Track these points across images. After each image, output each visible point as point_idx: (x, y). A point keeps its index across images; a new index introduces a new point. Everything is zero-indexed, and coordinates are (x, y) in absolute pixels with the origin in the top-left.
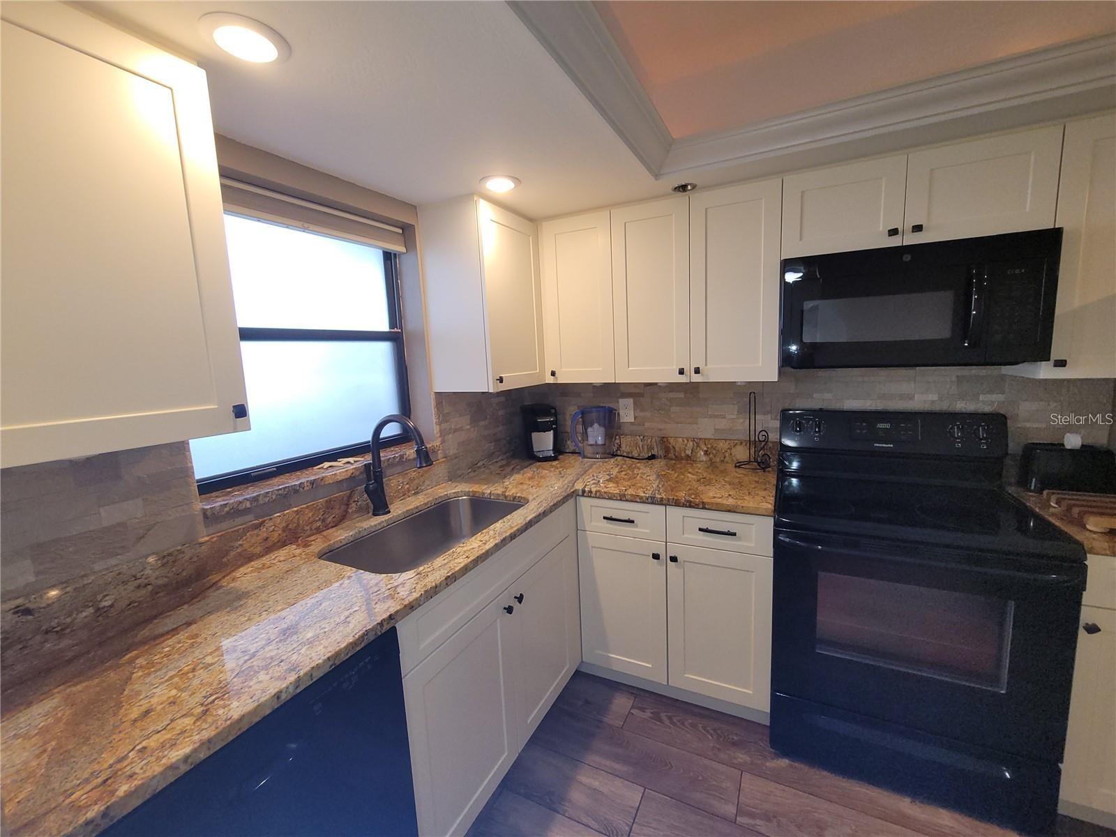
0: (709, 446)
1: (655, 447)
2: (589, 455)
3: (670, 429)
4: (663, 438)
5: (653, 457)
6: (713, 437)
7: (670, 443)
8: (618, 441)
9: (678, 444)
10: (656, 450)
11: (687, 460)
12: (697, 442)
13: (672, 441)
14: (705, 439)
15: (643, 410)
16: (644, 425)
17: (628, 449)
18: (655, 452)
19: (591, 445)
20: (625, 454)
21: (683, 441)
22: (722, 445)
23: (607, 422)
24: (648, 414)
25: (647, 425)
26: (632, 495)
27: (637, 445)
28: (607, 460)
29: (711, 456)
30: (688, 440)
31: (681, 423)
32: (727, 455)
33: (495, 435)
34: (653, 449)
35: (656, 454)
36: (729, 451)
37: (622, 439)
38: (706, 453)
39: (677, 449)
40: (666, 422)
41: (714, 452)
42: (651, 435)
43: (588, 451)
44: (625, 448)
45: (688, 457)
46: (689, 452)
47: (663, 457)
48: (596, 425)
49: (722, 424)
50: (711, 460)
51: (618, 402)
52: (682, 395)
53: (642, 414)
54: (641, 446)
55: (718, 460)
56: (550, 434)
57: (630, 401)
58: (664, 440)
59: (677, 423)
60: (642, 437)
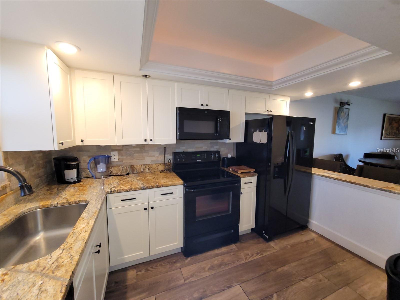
0: (150, 167)
1: (128, 170)
2: (98, 177)
3: (134, 162)
4: (132, 166)
5: (128, 174)
6: (150, 163)
7: (134, 168)
8: (111, 170)
9: (138, 168)
10: (129, 171)
11: (141, 173)
12: (145, 166)
13: (135, 166)
14: (148, 164)
15: (122, 156)
16: (123, 162)
17: (116, 172)
18: (128, 172)
19: (99, 173)
20: (114, 174)
21: (140, 166)
22: (154, 166)
23: (107, 162)
24: (124, 157)
25: (124, 161)
26: (135, 188)
27: (120, 170)
28: (108, 178)
29: (150, 170)
30: (142, 166)
31: (138, 159)
32: (156, 169)
33: (38, 174)
34: (127, 170)
35: (129, 172)
36: (156, 168)
37: (113, 169)
38: (149, 169)
39: (138, 169)
40: (132, 160)
41: (152, 168)
42: (126, 165)
43: (98, 175)
44: (114, 172)
45: (142, 172)
46: (142, 170)
47: (132, 173)
48: (101, 164)
49: (154, 159)
50: (150, 172)
51: (110, 153)
52: (139, 149)
53: (122, 157)
54: (122, 170)
55: (153, 171)
56: (75, 171)
57: (116, 153)
58: (132, 167)
59: (137, 160)
60: (122, 167)
